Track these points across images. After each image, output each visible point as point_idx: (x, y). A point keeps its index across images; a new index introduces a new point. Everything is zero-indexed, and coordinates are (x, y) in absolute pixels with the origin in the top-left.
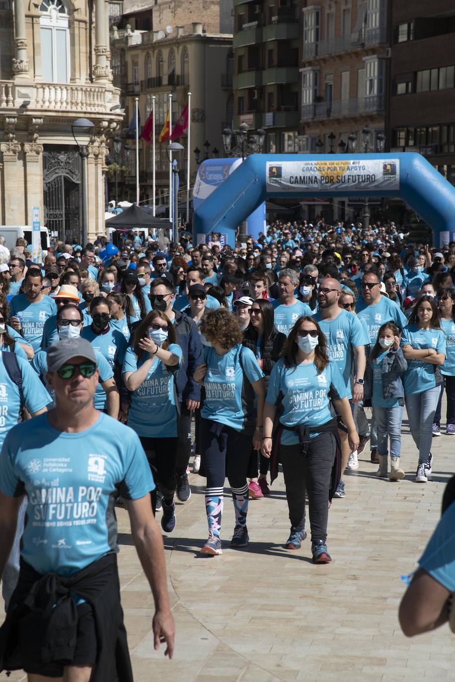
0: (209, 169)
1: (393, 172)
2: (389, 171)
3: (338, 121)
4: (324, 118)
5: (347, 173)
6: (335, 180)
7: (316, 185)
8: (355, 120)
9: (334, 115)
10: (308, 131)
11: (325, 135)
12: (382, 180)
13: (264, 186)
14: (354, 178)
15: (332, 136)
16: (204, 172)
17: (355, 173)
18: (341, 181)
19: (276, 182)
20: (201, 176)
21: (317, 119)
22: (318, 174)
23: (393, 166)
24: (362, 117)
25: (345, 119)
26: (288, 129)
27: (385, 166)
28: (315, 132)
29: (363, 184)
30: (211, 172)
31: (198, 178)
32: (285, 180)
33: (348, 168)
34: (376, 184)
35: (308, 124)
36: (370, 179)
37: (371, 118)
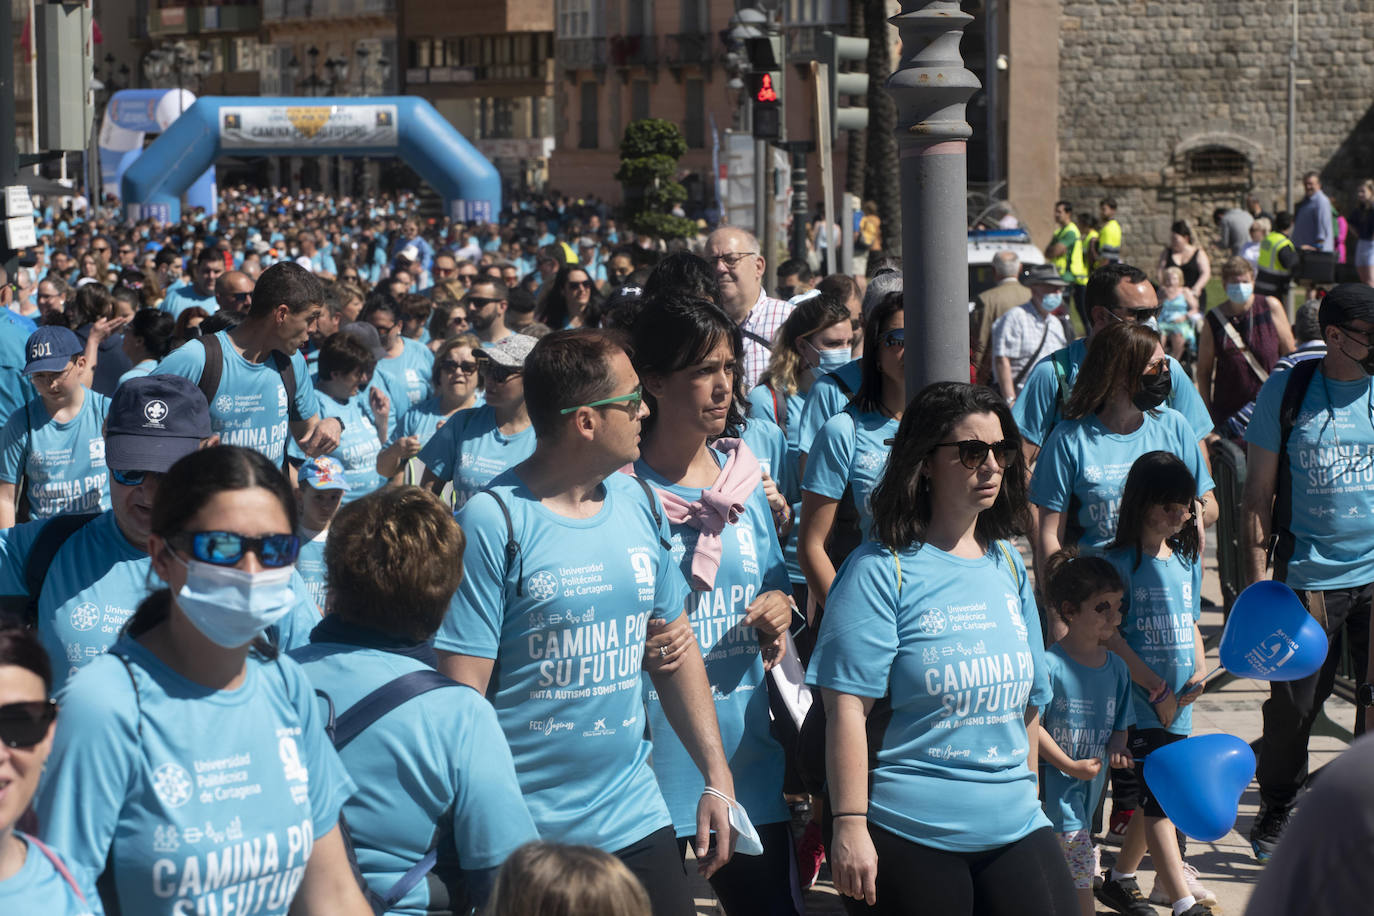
0: (124, 105)
1: (388, 122)
2: (384, 121)
3: (324, 24)
4: (301, 18)
5: (328, 124)
6: (313, 132)
7: (288, 139)
8: (350, 23)
9: (316, 15)
10: (276, 38)
11: (303, 46)
12: (374, 133)
13: (217, 140)
14: (338, 131)
15: (314, 52)
16: (117, 110)
17: (339, 123)
18: (321, 134)
19: (234, 134)
20: (113, 117)
21: (288, 20)
22: (290, 125)
23: (389, 116)
24: (360, 19)
25: (335, 20)
26: (242, 33)
27: (378, 115)
28: (289, 39)
29: (350, 139)
30: (127, 111)
31: (107, 119)
32: (245, 132)
33: (330, 118)
34: (367, 137)
35: (275, 27)
36: (358, 131)
37: (375, 21)
